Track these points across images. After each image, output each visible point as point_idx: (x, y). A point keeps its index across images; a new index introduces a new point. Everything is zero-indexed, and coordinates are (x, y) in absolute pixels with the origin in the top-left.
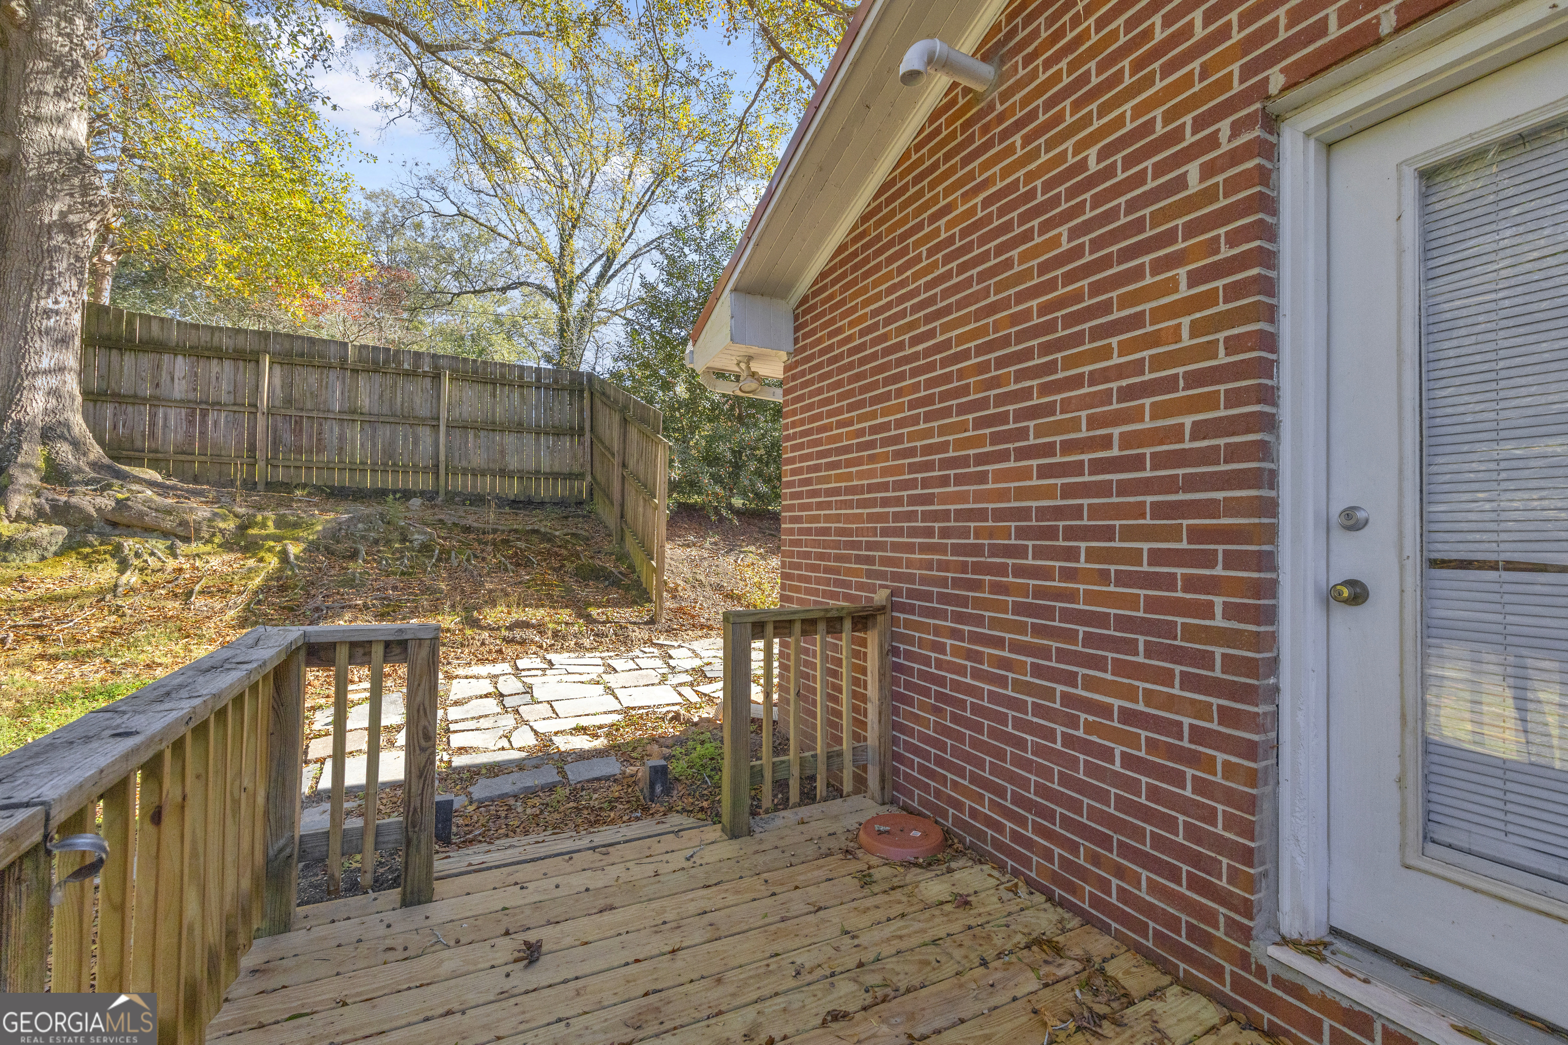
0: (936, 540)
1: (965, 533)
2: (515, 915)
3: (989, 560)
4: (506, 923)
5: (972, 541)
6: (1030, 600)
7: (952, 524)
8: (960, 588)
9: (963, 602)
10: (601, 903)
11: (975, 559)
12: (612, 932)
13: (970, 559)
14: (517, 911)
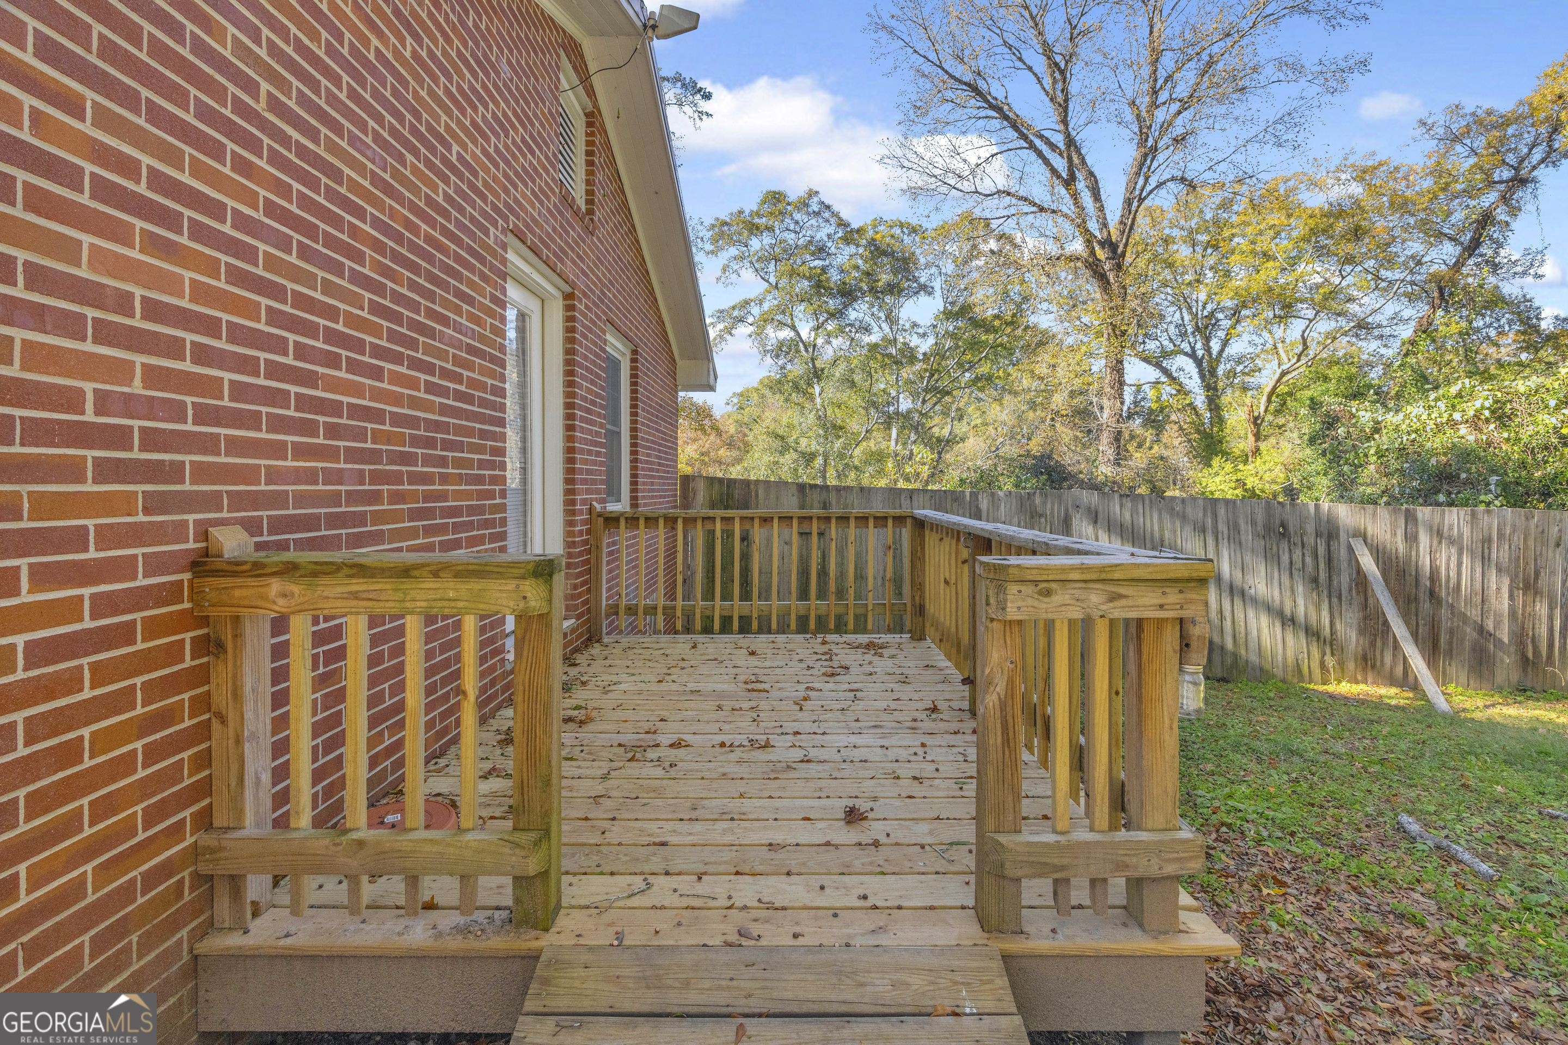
0: (321, 441)
1: (360, 435)
2: (871, 863)
3: (387, 468)
4: (878, 857)
5: (369, 445)
6: (421, 505)
7: (344, 421)
8: (357, 503)
9: (360, 519)
10: (781, 855)
11: (372, 467)
12: (779, 823)
13: (367, 467)
14: (869, 869)
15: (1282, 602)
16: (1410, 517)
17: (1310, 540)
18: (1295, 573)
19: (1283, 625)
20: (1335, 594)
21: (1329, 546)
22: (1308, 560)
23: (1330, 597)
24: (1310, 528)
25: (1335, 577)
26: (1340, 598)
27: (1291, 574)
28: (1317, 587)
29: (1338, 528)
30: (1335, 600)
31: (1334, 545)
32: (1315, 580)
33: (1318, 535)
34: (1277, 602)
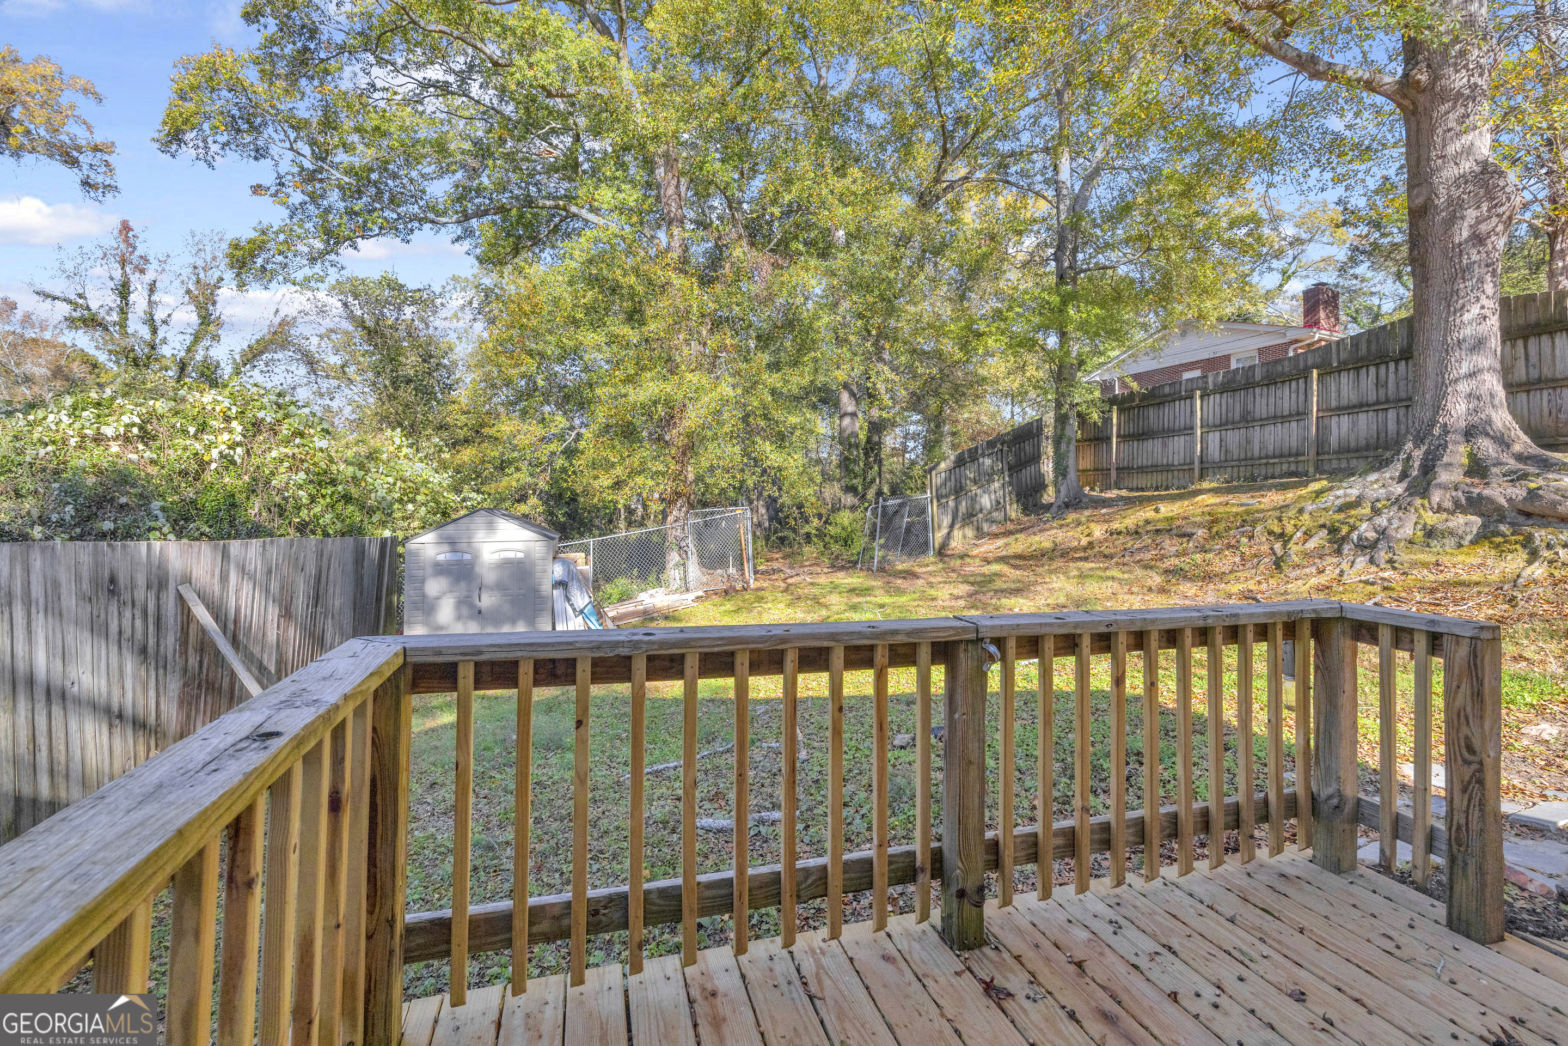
15: (109, 694)
16: (225, 555)
17: (140, 594)
18: (124, 644)
19: (111, 726)
20: (161, 663)
21: (158, 599)
22: (138, 623)
23: (157, 669)
24: (141, 580)
25: (162, 641)
26: (165, 668)
27: (120, 647)
28: (146, 658)
29: (167, 573)
30: (161, 671)
31: (163, 596)
32: (144, 651)
33: (149, 587)
34: (105, 695)
